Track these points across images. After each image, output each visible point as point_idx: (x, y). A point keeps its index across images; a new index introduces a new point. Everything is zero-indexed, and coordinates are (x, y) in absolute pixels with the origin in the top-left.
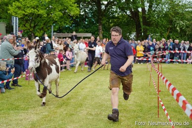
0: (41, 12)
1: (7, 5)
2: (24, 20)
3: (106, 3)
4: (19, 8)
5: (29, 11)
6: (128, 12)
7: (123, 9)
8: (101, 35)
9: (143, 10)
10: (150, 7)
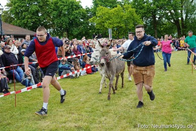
0: (122, 25)
1: (103, 22)
2: (113, 30)
3: (158, 16)
4: (110, 23)
5: (115, 25)
6: (172, 21)
7: (169, 19)
8: (156, 36)
9: (182, 19)
10: (186, 16)
